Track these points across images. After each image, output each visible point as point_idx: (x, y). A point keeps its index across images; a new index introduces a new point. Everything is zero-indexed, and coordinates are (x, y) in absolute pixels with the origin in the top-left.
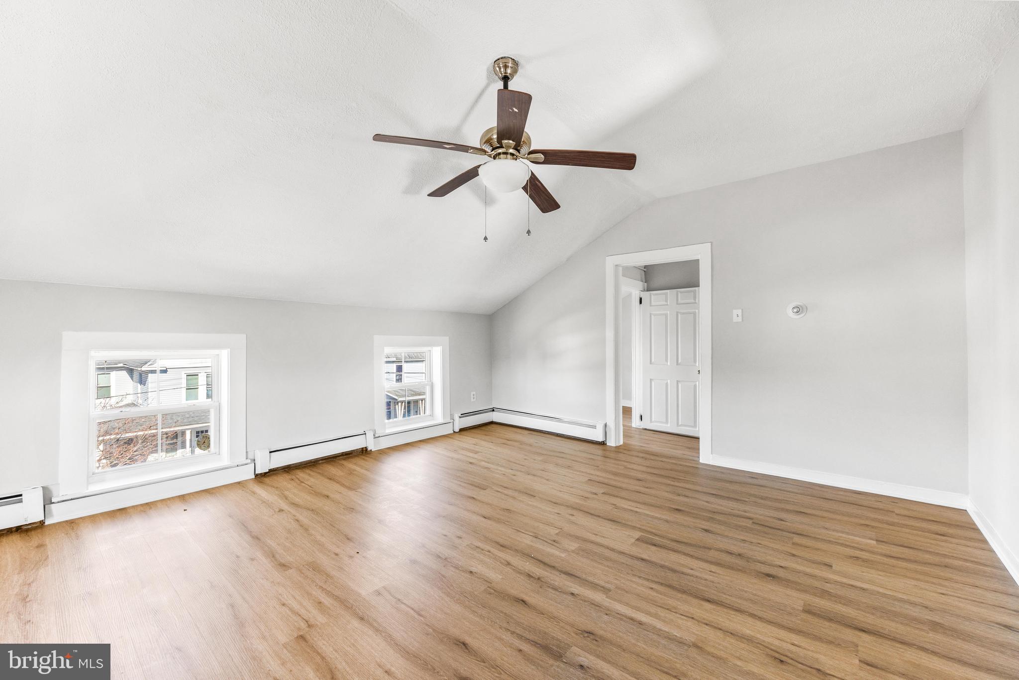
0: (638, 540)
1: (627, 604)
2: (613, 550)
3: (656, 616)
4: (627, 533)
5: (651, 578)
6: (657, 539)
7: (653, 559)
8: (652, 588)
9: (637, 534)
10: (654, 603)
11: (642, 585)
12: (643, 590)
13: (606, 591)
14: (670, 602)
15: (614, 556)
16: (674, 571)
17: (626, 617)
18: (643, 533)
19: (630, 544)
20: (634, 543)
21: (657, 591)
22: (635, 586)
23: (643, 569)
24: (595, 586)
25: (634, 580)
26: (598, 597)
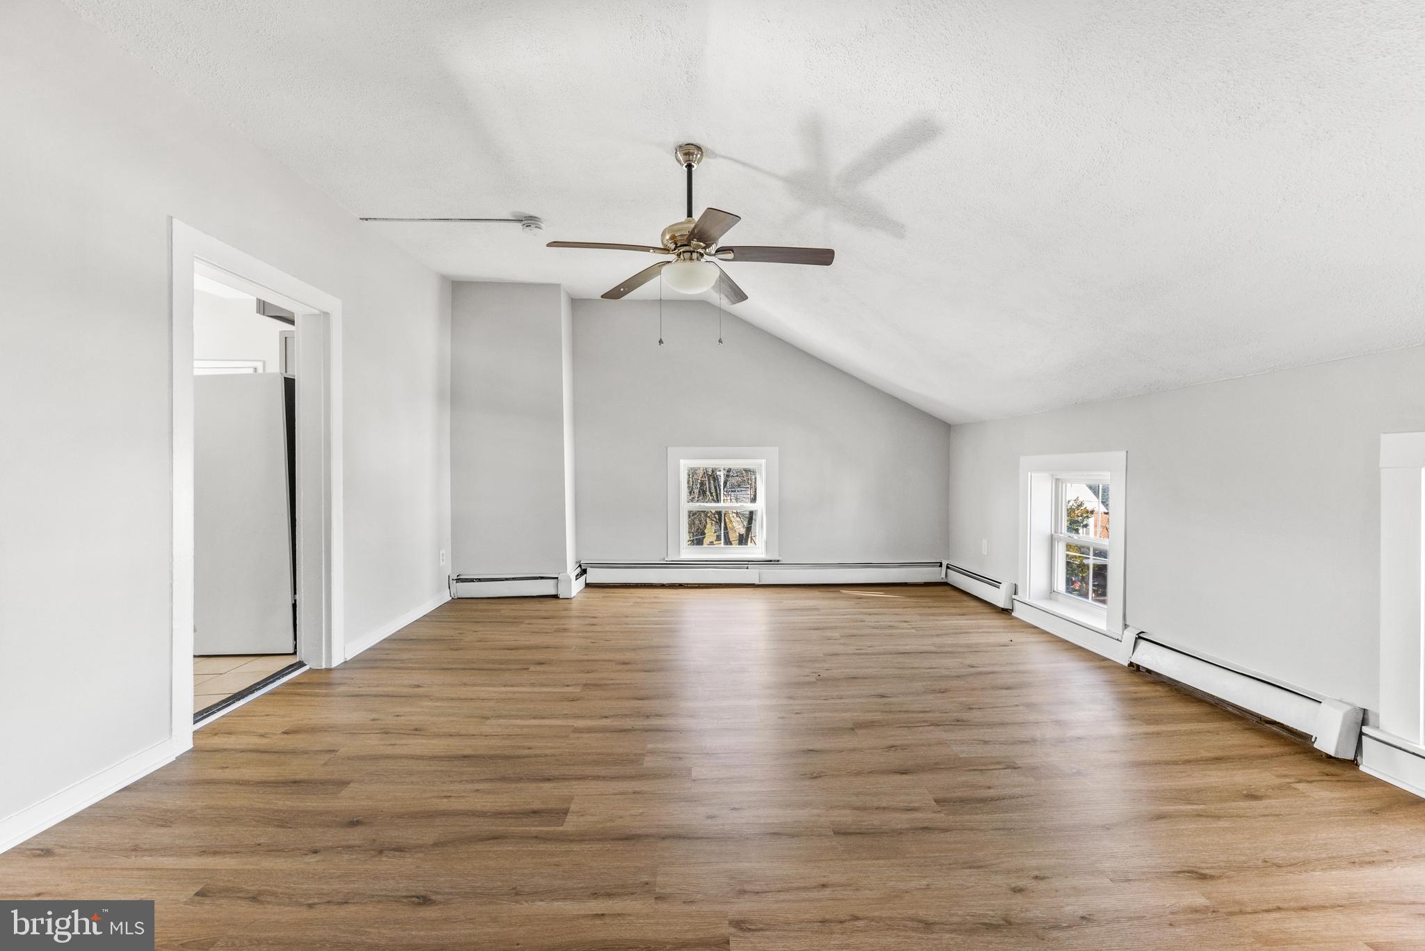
0: (566, 812)
1: (551, 727)
2: (597, 778)
3: (521, 727)
4: (590, 818)
5: (533, 760)
6: (533, 828)
7: (533, 786)
8: (530, 748)
9: (571, 824)
10: (526, 737)
11: (540, 748)
12: (538, 744)
13: (577, 730)
14: (508, 742)
15: (589, 770)
16: (504, 779)
17: (549, 718)
18: (562, 833)
19: (575, 797)
20: (570, 803)
21: (524, 748)
22: (549, 744)
23: (544, 767)
24: (590, 730)
25: (552, 750)
26: (581, 723)
